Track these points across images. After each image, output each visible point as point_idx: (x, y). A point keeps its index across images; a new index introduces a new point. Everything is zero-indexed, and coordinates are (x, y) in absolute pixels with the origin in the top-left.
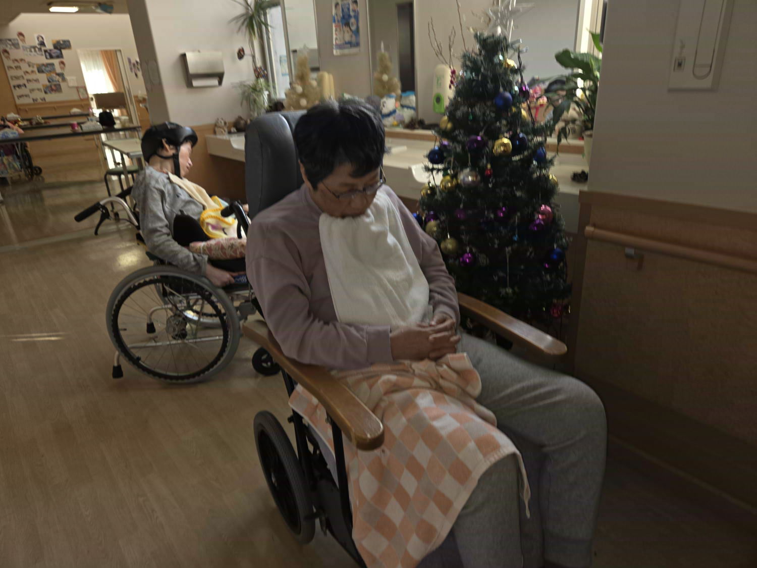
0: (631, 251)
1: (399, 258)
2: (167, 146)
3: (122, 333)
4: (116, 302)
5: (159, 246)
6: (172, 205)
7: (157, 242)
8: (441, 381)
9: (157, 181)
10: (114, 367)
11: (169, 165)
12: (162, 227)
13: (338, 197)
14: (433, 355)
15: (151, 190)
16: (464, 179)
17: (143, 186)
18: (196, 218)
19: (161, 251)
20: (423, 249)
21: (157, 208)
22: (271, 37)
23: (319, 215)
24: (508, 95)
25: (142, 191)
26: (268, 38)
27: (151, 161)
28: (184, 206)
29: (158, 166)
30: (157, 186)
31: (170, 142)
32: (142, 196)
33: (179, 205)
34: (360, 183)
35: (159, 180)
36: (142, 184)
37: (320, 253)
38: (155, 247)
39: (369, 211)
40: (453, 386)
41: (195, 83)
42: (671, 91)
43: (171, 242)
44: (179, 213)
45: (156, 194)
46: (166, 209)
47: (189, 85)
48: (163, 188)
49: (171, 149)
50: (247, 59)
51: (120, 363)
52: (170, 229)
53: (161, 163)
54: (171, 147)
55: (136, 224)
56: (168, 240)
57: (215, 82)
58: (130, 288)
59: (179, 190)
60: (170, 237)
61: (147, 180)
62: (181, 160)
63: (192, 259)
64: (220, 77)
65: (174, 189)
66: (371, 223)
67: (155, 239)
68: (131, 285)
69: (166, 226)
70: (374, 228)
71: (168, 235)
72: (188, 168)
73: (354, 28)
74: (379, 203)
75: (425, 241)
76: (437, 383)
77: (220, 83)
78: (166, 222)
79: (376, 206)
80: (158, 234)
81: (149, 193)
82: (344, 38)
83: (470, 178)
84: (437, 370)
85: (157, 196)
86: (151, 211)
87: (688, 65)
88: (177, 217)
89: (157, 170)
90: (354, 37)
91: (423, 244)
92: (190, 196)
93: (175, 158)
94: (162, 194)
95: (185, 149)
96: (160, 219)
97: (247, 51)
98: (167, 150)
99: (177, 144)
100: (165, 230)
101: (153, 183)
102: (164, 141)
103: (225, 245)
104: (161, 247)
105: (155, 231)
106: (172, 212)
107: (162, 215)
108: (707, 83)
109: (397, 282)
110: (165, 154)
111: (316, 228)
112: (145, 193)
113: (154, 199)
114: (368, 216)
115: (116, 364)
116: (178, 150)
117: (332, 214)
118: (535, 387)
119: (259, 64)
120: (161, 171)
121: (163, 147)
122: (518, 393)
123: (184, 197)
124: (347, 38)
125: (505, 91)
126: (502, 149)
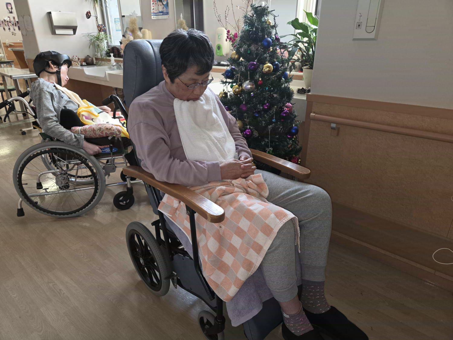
0: (333, 125)
1: (219, 125)
2: (52, 66)
3: (24, 186)
4: (21, 166)
5: (51, 128)
6: (59, 103)
7: (50, 126)
8: (249, 189)
9: (48, 87)
10: (18, 210)
11: (54, 78)
12: (52, 116)
13: (188, 86)
14: (243, 176)
15: (44, 92)
16: (246, 86)
17: (38, 90)
18: (74, 112)
19: (53, 132)
20: (230, 122)
21: (48, 103)
22: (107, 6)
23: (174, 99)
24: (269, 39)
25: (38, 93)
26: (106, 7)
27: (41, 75)
28: (66, 104)
29: (47, 78)
30: (48, 90)
31: (55, 63)
32: (38, 97)
33: (63, 103)
34: (200, 78)
35: (49, 86)
36: (37, 88)
37: (175, 121)
38: (48, 129)
39: (202, 98)
40: (255, 192)
41: (58, 32)
42: (354, 40)
43: (59, 126)
44: (64, 108)
45: (48, 95)
46: (55, 105)
47: (54, 33)
48: (52, 92)
49: (55, 68)
50: (93, 18)
51: (23, 207)
52: (58, 118)
53: (49, 76)
54: (55, 66)
55: (34, 115)
56: (57, 125)
57: (71, 31)
58: (30, 157)
59: (62, 94)
60: (58, 123)
61: (41, 86)
62: (62, 75)
63: (74, 137)
64: (74, 29)
65: (59, 93)
66: (204, 104)
67: (49, 124)
68: (31, 154)
69: (55, 116)
70: (206, 107)
71: (57, 122)
72: (66, 80)
73: (165, 3)
75: (230, 118)
76: (246, 190)
77: (75, 33)
78: (55, 113)
80: (51, 120)
81: (43, 94)
82: (158, 9)
83: (249, 86)
84: (247, 183)
85: (49, 97)
86: (45, 106)
87: (363, 26)
88: (62, 110)
89: (46, 80)
90: (165, 9)
91: (229, 119)
92: (70, 98)
93: (58, 73)
94: (52, 95)
95: (64, 68)
96: (51, 111)
97: (92, 13)
98: (52, 68)
99: (59, 65)
100: (55, 119)
101: (45, 88)
102: (50, 62)
103: (95, 129)
104: (53, 129)
105: (49, 118)
106: (59, 107)
107: (52, 109)
108: (372, 36)
109: (219, 138)
110: (51, 70)
112: (40, 95)
113: (47, 99)
114: (202, 101)
115: (19, 208)
116: (60, 69)
117: (181, 99)
118: (296, 191)
119: (100, 22)
120: (49, 80)
121: (49, 66)
122: (288, 194)
123: (66, 98)
124: (161, 10)
125: (268, 37)
126: (268, 69)
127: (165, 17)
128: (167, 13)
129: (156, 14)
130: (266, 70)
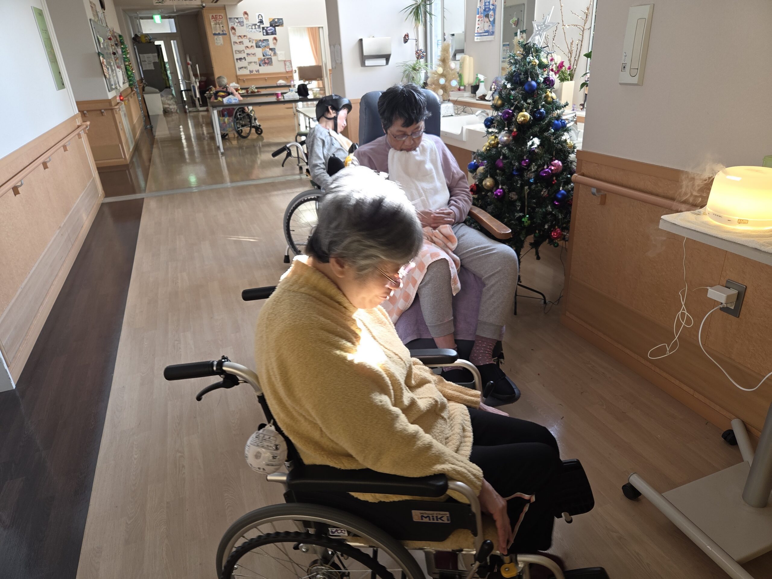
0: (594, 190)
1: (432, 177)
2: (331, 111)
3: (291, 232)
5: (317, 176)
6: (329, 150)
7: (317, 173)
8: (434, 238)
9: (321, 134)
10: (285, 256)
11: (331, 124)
12: (320, 164)
13: (396, 137)
14: (433, 225)
15: (317, 139)
16: (501, 138)
17: (313, 136)
18: (342, 160)
19: (319, 179)
20: (453, 176)
21: (319, 150)
22: (433, 25)
24: (534, 83)
25: (311, 139)
26: (431, 24)
27: (320, 120)
28: (336, 151)
29: (324, 124)
30: (321, 137)
31: (333, 108)
32: (311, 143)
33: (333, 150)
35: (323, 133)
36: (312, 134)
38: (315, 176)
39: (418, 149)
40: (440, 242)
41: (368, 63)
42: (621, 84)
43: (325, 174)
44: (332, 156)
46: (325, 153)
47: (363, 64)
48: (324, 139)
49: (334, 113)
50: (411, 43)
51: (289, 254)
52: (325, 166)
53: (326, 122)
54: (334, 111)
55: (306, 161)
56: (323, 173)
57: (383, 61)
59: (334, 141)
60: (325, 171)
61: (315, 133)
62: (339, 121)
64: (387, 57)
65: (331, 140)
67: (316, 171)
69: (324, 163)
70: (418, 158)
71: (324, 169)
72: (343, 127)
73: (491, 19)
74: (425, 145)
75: (455, 171)
76: (432, 239)
77: (387, 63)
78: (324, 161)
79: (423, 146)
80: (318, 168)
81: (315, 141)
82: (484, 28)
83: (505, 138)
84: (432, 232)
85: (320, 143)
86: (316, 153)
87: (628, 68)
88: (331, 158)
89: (323, 127)
90: (491, 27)
91: (453, 173)
92: (341, 146)
93: (335, 119)
94: (323, 142)
95: (343, 113)
96: (320, 158)
97: (412, 36)
98: (330, 114)
99: (337, 109)
100: (323, 166)
101: (318, 135)
102: (329, 107)
104: (319, 177)
105: (316, 165)
106: (328, 155)
107: (322, 157)
108: (635, 80)
110: (329, 116)
111: (387, 156)
112: (313, 141)
113: (318, 145)
115: (286, 254)
116: (337, 114)
117: (395, 149)
119: (421, 47)
120: (326, 127)
121: (328, 111)
123: (337, 145)
124: (486, 29)
125: (532, 80)
126: (523, 118)
127: (490, 38)
128: (493, 33)
129: (480, 35)
130: (520, 119)
